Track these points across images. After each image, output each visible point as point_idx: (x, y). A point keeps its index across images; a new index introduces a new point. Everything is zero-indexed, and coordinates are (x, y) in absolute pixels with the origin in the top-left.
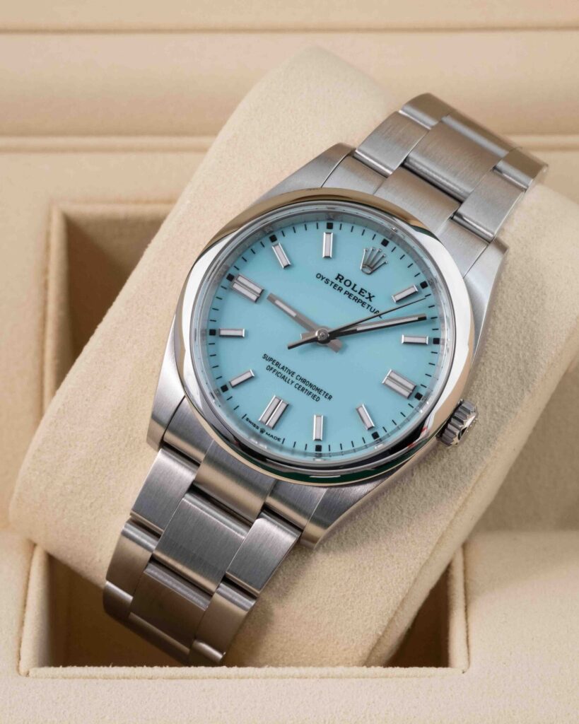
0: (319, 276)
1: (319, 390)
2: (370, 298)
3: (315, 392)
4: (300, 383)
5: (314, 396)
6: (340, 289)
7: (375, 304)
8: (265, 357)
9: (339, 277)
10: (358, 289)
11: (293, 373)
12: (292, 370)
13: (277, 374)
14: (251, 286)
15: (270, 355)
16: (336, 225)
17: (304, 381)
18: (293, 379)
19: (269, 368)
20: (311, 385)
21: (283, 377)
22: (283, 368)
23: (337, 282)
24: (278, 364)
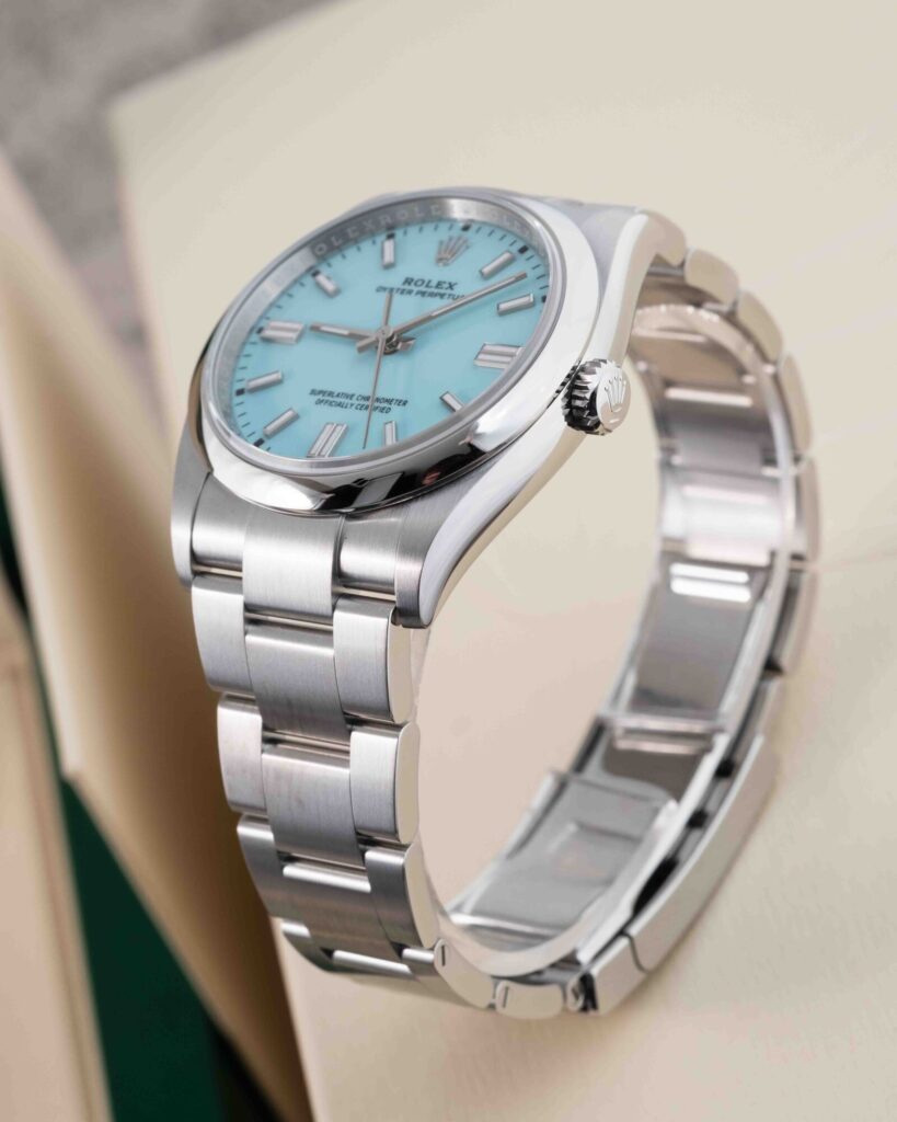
2: (451, 286)
7: (457, 291)
8: (313, 392)
9: (408, 281)
11: (353, 395)
12: (350, 393)
13: (331, 404)
14: (288, 325)
16: (399, 233)
18: (354, 401)
19: (319, 402)
21: (340, 405)
22: (338, 395)
23: (407, 287)
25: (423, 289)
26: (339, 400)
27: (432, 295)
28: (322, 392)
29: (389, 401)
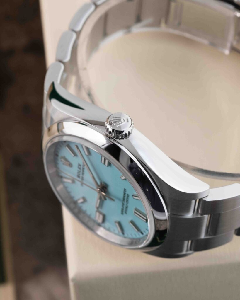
25: (81, 173)
26: (125, 208)
27: (83, 171)
28: (122, 211)
29: (125, 194)
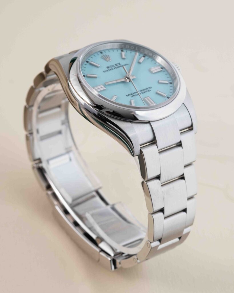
0: (105, 72)
1: (147, 89)
3: (147, 90)
4: (142, 92)
5: (148, 91)
6: (112, 69)
10: (114, 65)
15: (127, 94)
17: (141, 91)
20: (144, 90)
24: (132, 94)
